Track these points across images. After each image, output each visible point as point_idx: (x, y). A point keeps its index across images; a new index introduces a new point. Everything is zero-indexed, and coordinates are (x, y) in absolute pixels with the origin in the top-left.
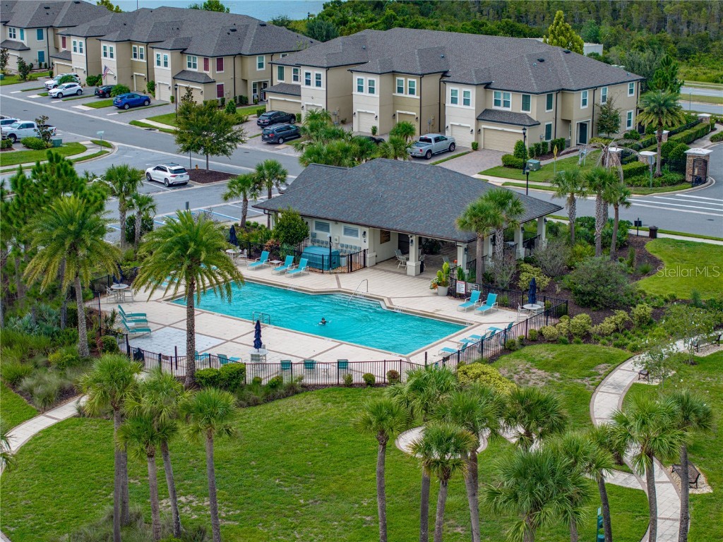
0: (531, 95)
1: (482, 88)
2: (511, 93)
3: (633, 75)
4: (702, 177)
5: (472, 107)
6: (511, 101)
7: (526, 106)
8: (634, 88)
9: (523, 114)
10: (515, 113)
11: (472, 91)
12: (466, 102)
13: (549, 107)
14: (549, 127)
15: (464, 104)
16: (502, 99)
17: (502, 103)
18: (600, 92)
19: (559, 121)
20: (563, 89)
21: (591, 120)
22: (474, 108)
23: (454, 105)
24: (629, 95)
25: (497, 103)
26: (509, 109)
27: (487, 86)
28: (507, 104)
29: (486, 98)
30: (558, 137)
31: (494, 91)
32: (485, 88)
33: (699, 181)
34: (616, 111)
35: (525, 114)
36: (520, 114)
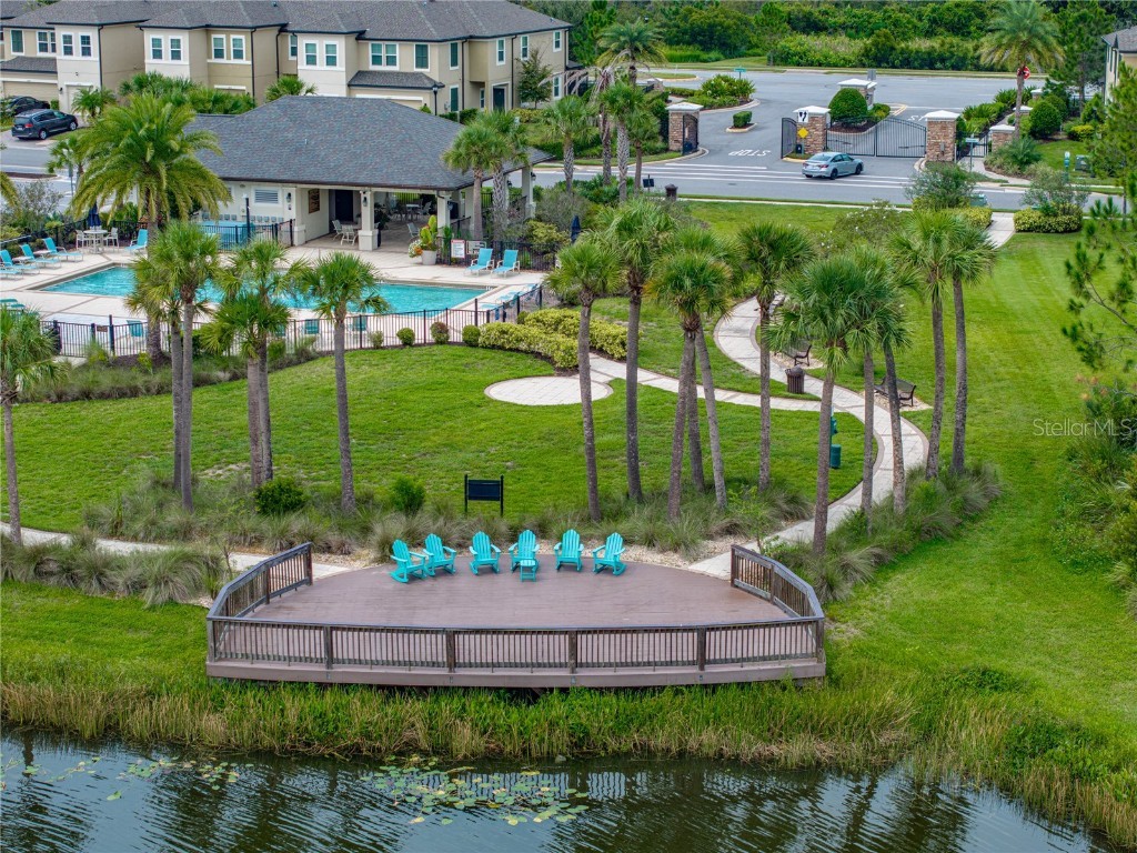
0: (429, 44)
1: (352, 39)
2: (397, 44)
3: (557, 21)
4: (693, 142)
5: (341, 67)
6: (397, 55)
7: (422, 60)
8: (561, 40)
9: (417, 73)
10: (406, 74)
11: (340, 44)
12: (331, 61)
13: (454, 63)
14: (454, 92)
15: (328, 64)
16: (384, 54)
17: (384, 60)
18: (519, 42)
19: (467, 84)
20: (471, 37)
21: (509, 82)
22: (344, 69)
23: (311, 67)
24: (555, 50)
25: (376, 60)
26: (395, 69)
27: (360, 36)
28: (391, 61)
29: (359, 55)
30: (467, 108)
31: (370, 43)
32: (357, 39)
33: (690, 147)
34: (544, 69)
35: (422, 73)
36: (414, 74)
